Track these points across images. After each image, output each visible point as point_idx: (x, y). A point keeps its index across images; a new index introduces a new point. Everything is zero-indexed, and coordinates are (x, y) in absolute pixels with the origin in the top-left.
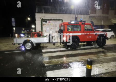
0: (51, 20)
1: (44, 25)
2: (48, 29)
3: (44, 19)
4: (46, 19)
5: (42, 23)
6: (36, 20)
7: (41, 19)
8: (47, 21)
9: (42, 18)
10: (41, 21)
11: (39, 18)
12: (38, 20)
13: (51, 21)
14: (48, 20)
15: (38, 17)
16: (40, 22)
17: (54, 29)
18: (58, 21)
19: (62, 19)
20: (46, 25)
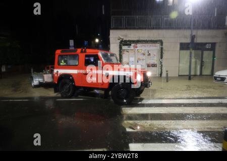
0: (138, 42)
1: (125, 52)
2: (132, 59)
3: (126, 41)
4: (129, 41)
5: (120, 48)
6: (111, 42)
7: (120, 41)
8: (131, 45)
9: (122, 38)
10: (119, 44)
11: (117, 39)
12: (114, 43)
13: (139, 45)
14: (134, 42)
15: (115, 36)
16: (118, 47)
17: (143, 59)
18: (154, 45)
19: (161, 39)
20: (128, 52)
